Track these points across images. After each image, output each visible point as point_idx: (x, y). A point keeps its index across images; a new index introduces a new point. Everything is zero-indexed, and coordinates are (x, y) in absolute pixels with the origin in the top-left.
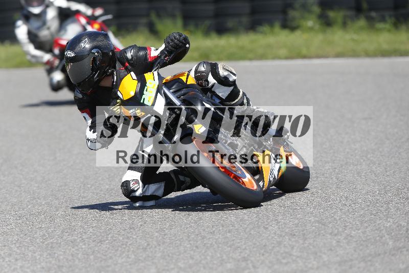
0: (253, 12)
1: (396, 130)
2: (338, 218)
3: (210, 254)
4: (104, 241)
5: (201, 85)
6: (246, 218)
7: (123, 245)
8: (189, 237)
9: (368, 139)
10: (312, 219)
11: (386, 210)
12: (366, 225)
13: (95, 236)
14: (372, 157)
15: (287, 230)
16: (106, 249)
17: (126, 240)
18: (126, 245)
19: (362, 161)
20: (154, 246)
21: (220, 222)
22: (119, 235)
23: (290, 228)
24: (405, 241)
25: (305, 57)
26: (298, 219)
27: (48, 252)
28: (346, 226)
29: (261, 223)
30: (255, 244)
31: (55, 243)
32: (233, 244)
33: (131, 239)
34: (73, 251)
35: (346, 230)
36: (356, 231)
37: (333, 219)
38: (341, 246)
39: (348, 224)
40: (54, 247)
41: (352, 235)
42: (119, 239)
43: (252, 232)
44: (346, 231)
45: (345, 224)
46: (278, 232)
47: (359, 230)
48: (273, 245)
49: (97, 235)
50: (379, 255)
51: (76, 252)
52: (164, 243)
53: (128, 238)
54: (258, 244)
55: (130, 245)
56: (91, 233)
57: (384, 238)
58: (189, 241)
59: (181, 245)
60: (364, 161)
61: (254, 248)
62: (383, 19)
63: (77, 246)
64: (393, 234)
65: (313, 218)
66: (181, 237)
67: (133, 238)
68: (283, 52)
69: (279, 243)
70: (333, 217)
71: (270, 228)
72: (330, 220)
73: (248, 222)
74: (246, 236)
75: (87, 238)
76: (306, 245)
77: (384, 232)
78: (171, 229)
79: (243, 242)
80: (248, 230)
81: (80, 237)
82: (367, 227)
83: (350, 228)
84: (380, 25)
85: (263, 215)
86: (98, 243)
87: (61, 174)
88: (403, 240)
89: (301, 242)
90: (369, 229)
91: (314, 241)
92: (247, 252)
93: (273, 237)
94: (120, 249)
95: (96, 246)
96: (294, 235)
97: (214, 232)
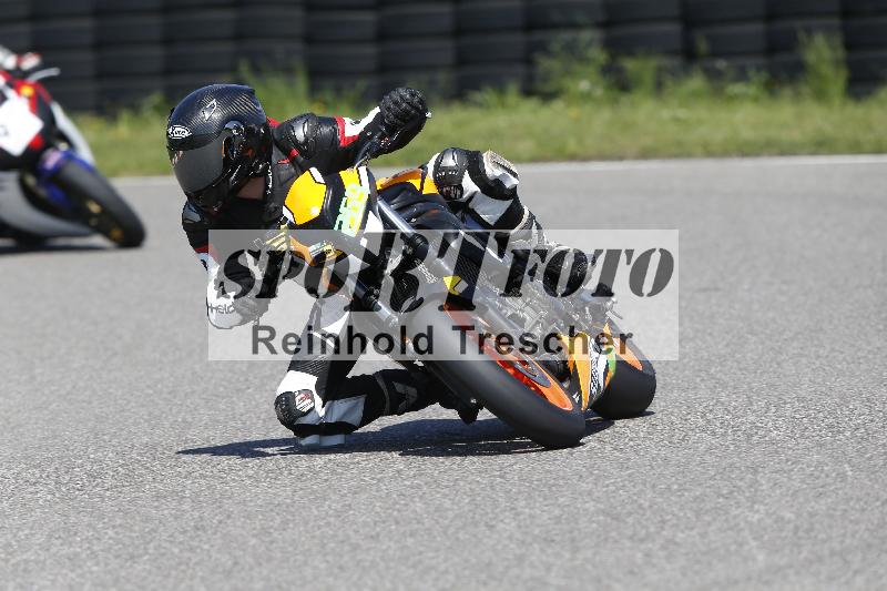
0: (462, 60)
1: (771, 315)
2: (646, 504)
3: (370, 583)
4: (140, 556)
5: (447, 196)
6: (447, 503)
7: (180, 564)
8: (323, 546)
9: (710, 334)
10: (590, 506)
11: (751, 486)
12: (707, 518)
13: (120, 546)
14: (720, 371)
15: (537, 531)
16: (144, 574)
17: (187, 554)
18: (187, 564)
19: (698, 380)
20: (247, 567)
21: (390, 515)
22: (171, 542)
23: (542, 526)
24: (792, 551)
25: (573, 158)
26: (559, 506)
27: (19, 580)
28: (663, 522)
29: (481, 515)
30: (467, 561)
31: (32, 561)
32: (420, 562)
33: (198, 550)
34: (73, 579)
35: (663, 529)
36: (687, 532)
37: (635, 506)
38: (654, 566)
39: (669, 517)
40: (30, 572)
41: (678, 540)
42: (173, 553)
43: (461, 535)
44: (664, 533)
45: (661, 516)
46: (518, 535)
47: (692, 529)
48: (506, 563)
49: (124, 545)
50: (736, 582)
51: (77, 580)
52: (269, 560)
53: (191, 549)
54: (474, 561)
55: (196, 564)
56: (110, 538)
57: (746, 548)
58: (326, 555)
59: (306, 563)
60: (702, 380)
61: (465, 569)
62: (742, 76)
63: (80, 567)
64: (766, 537)
65: (592, 503)
66: (306, 547)
67: (202, 549)
68: (526, 146)
69: (520, 559)
70: (636, 501)
71: (501, 526)
72: (629, 507)
73: (450, 514)
74: (448, 543)
75: (103, 551)
76: (577, 563)
77: (746, 533)
78: (284, 530)
79: (442, 557)
80: (451, 530)
81: (89, 548)
82: (709, 524)
83: (674, 525)
84: (737, 88)
85: (483, 498)
86: (127, 560)
87: (46, 412)
88: (787, 551)
89: (567, 555)
90: (713, 528)
91: (595, 554)
92: (451, 578)
93: (506, 546)
94: (174, 573)
95: (122, 567)
96: (553, 541)
97: (378, 535)
